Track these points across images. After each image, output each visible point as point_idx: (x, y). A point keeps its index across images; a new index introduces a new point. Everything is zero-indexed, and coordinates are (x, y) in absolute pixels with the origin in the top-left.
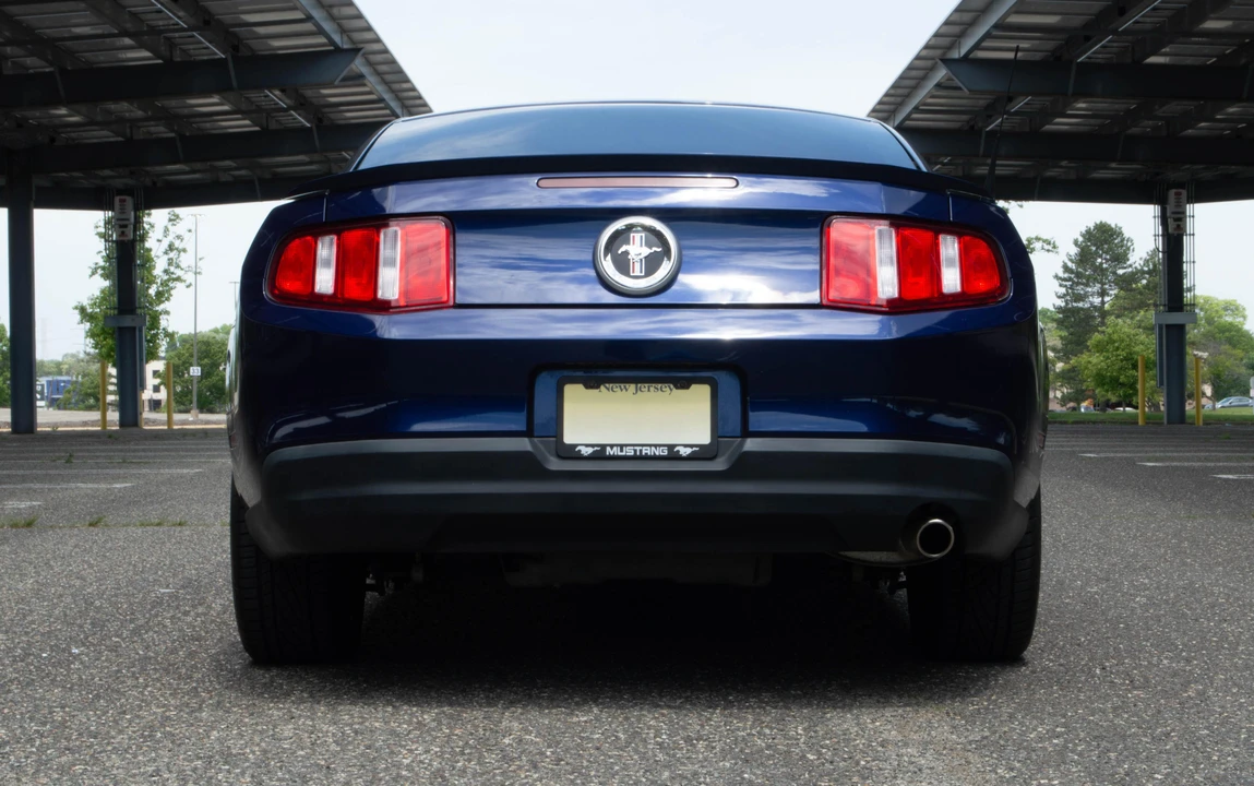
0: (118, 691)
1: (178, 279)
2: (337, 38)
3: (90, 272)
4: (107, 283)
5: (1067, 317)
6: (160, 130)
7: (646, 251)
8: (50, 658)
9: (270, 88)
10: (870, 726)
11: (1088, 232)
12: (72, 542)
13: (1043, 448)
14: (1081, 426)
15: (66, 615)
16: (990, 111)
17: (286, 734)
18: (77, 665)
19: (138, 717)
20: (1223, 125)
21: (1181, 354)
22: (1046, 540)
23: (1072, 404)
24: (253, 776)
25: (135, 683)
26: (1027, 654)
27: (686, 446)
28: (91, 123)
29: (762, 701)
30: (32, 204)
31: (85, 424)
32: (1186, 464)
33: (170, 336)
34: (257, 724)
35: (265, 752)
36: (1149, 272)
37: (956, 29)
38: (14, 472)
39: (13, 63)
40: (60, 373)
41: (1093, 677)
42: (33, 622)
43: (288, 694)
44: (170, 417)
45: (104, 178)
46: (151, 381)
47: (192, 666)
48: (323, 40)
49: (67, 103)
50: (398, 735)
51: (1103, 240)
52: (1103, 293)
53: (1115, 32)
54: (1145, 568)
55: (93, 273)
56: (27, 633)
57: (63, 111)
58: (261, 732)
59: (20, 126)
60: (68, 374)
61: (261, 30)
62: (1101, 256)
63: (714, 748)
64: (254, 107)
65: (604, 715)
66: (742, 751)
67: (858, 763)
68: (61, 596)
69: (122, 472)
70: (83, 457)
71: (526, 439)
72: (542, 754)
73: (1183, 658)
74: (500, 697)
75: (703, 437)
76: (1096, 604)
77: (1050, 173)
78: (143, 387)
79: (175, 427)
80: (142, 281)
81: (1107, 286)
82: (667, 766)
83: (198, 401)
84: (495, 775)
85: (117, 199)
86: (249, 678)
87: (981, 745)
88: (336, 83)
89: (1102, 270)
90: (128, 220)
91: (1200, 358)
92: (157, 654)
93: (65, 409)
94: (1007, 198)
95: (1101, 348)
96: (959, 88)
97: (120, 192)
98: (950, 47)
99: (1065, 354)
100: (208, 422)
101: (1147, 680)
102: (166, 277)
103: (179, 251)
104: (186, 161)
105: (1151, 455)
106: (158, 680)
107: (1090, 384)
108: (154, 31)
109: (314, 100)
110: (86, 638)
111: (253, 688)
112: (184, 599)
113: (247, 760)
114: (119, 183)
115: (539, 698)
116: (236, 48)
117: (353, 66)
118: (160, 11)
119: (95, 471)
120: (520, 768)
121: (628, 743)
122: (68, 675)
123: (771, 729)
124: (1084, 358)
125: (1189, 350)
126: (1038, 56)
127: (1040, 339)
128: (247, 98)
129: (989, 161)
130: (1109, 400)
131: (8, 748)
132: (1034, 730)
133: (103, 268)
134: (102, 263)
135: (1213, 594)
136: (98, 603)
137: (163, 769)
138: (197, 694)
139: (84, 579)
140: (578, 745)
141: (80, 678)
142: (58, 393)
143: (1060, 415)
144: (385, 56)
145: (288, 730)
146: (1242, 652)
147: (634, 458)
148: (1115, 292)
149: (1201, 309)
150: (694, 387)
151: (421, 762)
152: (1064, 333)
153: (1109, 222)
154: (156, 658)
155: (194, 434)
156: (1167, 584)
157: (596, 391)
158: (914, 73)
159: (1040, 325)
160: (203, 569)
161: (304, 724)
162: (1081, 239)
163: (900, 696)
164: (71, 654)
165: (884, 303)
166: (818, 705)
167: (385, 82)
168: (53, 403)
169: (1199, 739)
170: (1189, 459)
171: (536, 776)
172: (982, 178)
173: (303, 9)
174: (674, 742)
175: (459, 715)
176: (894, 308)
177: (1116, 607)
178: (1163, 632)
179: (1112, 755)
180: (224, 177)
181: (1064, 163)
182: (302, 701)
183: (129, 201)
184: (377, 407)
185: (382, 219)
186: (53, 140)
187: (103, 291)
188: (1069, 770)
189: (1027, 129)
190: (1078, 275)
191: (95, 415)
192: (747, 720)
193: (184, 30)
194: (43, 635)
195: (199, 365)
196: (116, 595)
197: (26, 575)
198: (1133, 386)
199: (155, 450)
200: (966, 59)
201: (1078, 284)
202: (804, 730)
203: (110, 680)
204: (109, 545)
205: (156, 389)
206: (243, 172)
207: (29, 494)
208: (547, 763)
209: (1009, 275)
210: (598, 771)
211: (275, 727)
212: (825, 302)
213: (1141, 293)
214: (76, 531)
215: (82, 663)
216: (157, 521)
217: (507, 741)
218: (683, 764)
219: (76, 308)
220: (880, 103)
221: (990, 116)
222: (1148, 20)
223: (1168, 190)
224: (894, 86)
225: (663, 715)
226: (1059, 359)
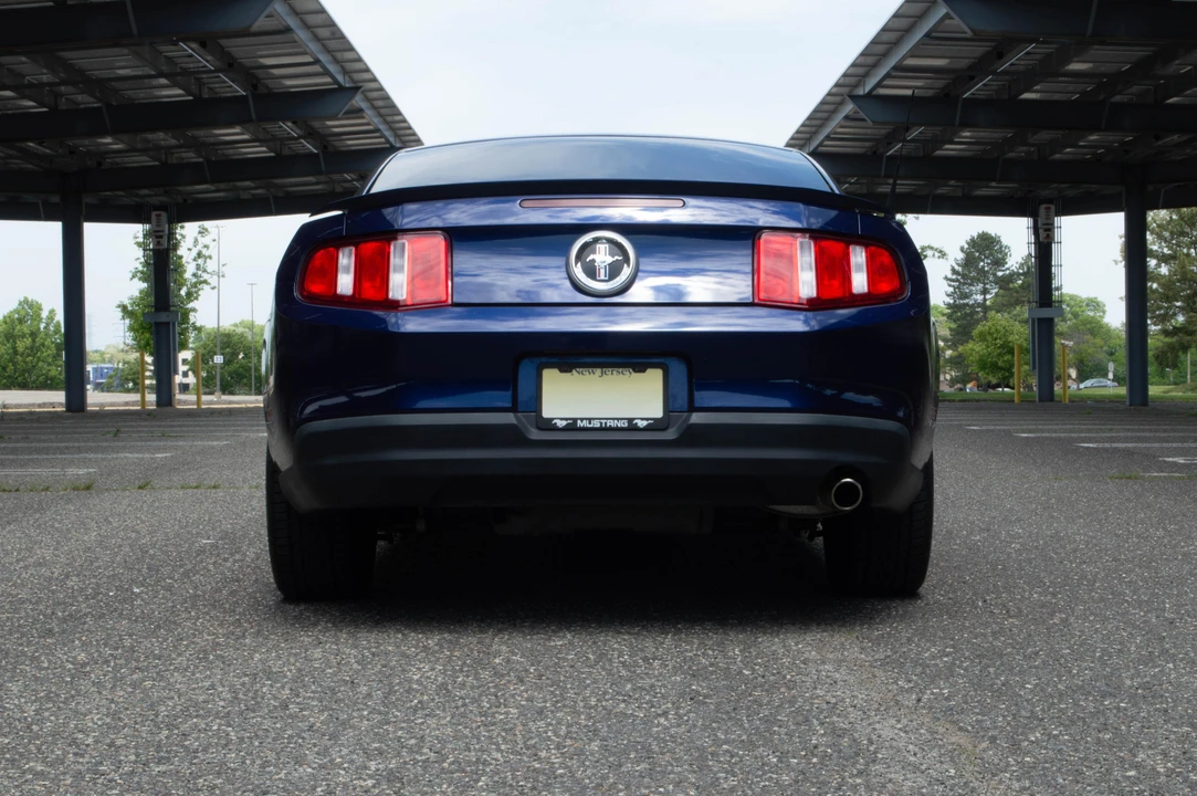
0: (175, 622)
1: (205, 282)
2: (340, 78)
3: (130, 275)
4: (145, 285)
5: (955, 312)
6: (190, 156)
7: (610, 259)
8: (116, 596)
9: (284, 120)
10: (794, 648)
11: (972, 240)
12: (126, 502)
13: (935, 420)
14: (967, 403)
15: (126, 562)
16: (890, 139)
17: (316, 656)
18: (139, 602)
19: (193, 642)
20: (1085, 150)
21: (1050, 343)
22: (938, 498)
23: (959, 386)
24: (291, 689)
25: (188, 616)
26: (922, 590)
27: (642, 419)
28: (133, 150)
29: (705, 629)
30: (82, 218)
31: (127, 404)
32: (1054, 435)
33: (199, 329)
34: (291, 648)
35: (299, 670)
36: (1024, 274)
37: (861, 71)
38: (71, 444)
39: (67, 99)
40: (104, 361)
41: (976, 608)
42: (99, 567)
43: (315, 625)
44: (199, 399)
45: (143, 196)
46: (182, 368)
47: (234, 602)
48: (328, 80)
49: (113, 132)
50: (408, 657)
51: (985, 245)
52: (985, 292)
53: (994, 73)
54: (1019, 520)
55: (134, 277)
56: (95, 576)
57: (108, 140)
58: (295, 655)
59: (71, 153)
60: (110, 362)
61: (276, 72)
62: (983, 261)
63: (667, 665)
64: (270, 136)
65: (576, 640)
66: (690, 668)
67: (784, 677)
68: (120, 546)
69: (162, 444)
70: (128, 432)
71: (512, 415)
72: (527, 671)
73: (1050, 593)
74: (489, 626)
75: (657, 411)
76: (978, 550)
77: (939, 191)
78: (176, 372)
79: (203, 407)
80: (175, 283)
81: (988, 286)
82: (629, 680)
83: (221, 385)
84: (489, 688)
85: (154, 214)
86: (282, 612)
87: (884, 663)
88: (340, 116)
89: (984, 272)
90: (163, 231)
91: (1067, 346)
92: (204, 593)
93: (108, 391)
94: (904, 212)
95: (983, 337)
96: (864, 120)
97: (156, 208)
98: (856, 86)
99: (954, 345)
100: (230, 403)
101: (1020, 610)
102: (194, 280)
103: (206, 258)
104: (212, 182)
105: (1025, 427)
106: (207, 613)
107: (973, 368)
108: (185, 72)
109: (320, 131)
110: (145, 580)
111: (286, 619)
112: (223, 548)
113: (285, 676)
114: (155, 200)
115: (523, 627)
116: (255, 87)
117: (354, 102)
118: (191, 56)
119: (139, 444)
120: (509, 682)
121: (597, 663)
122: (132, 610)
123: (714, 650)
124: (970, 345)
125: (1057, 339)
126: (930, 93)
127: (932, 331)
128: (264, 129)
129: (891, 181)
130: (990, 382)
131: (88, 668)
132: (928, 650)
133: (142, 272)
134: (141, 268)
135: (1075, 541)
136: (151, 552)
137: (218, 684)
138: (240, 625)
139: (138, 532)
140: (556, 664)
141: (143, 612)
142: (102, 378)
143: (949, 394)
144: (380, 93)
145: (317, 653)
146: (1098, 588)
147: (601, 429)
148: (996, 290)
149: (1068, 305)
150: (649, 371)
151: (428, 677)
152: (953, 326)
153: (989, 232)
154: (204, 597)
155: (220, 412)
156: (1037, 533)
157: (569, 374)
158: (826, 107)
159: (932, 319)
160: (236, 523)
161: (330, 648)
162: (966, 246)
163: (819, 624)
164: (133, 593)
165: (805, 302)
166: (751, 631)
167: (381, 115)
168: (99, 387)
169: (1062, 657)
170: (1056, 430)
171: (522, 688)
172: (885, 195)
173: (312, 54)
174: (634, 661)
175: (457, 641)
176: (813, 305)
177: (995, 552)
178: (1034, 572)
179: (991, 670)
180: (245, 195)
181: (952, 183)
182: (327, 630)
183: (164, 215)
184: (389, 388)
185: (391, 233)
186: (99, 164)
187: (141, 292)
188: (956, 682)
189: (921, 154)
190: (964, 276)
191: (135, 397)
192: (693, 643)
193: (211, 71)
194: (108, 577)
195: (222, 354)
196: (166, 546)
197: (89, 529)
198: (1009, 369)
199: (188, 426)
200: (869, 95)
201: (965, 284)
202: (740, 651)
203: (168, 614)
204: (157, 504)
205: (185, 374)
206: (260, 191)
207: (86, 463)
208: (531, 679)
209: (907, 279)
210: (573, 684)
211: (306, 650)
212: (756, 301)
213: (1017, 292)
214: (127, 493)
215: (142, 600)
216: (195, 484)
217: (497, 661)
218: (642, 678)
219: (119, 306)
220: (798, 132)
221: (889, 143)
222: (1022, 62)
223: (1039, 204)
224: (809, 118)
225: (624, 640)
226: (949, 347)
